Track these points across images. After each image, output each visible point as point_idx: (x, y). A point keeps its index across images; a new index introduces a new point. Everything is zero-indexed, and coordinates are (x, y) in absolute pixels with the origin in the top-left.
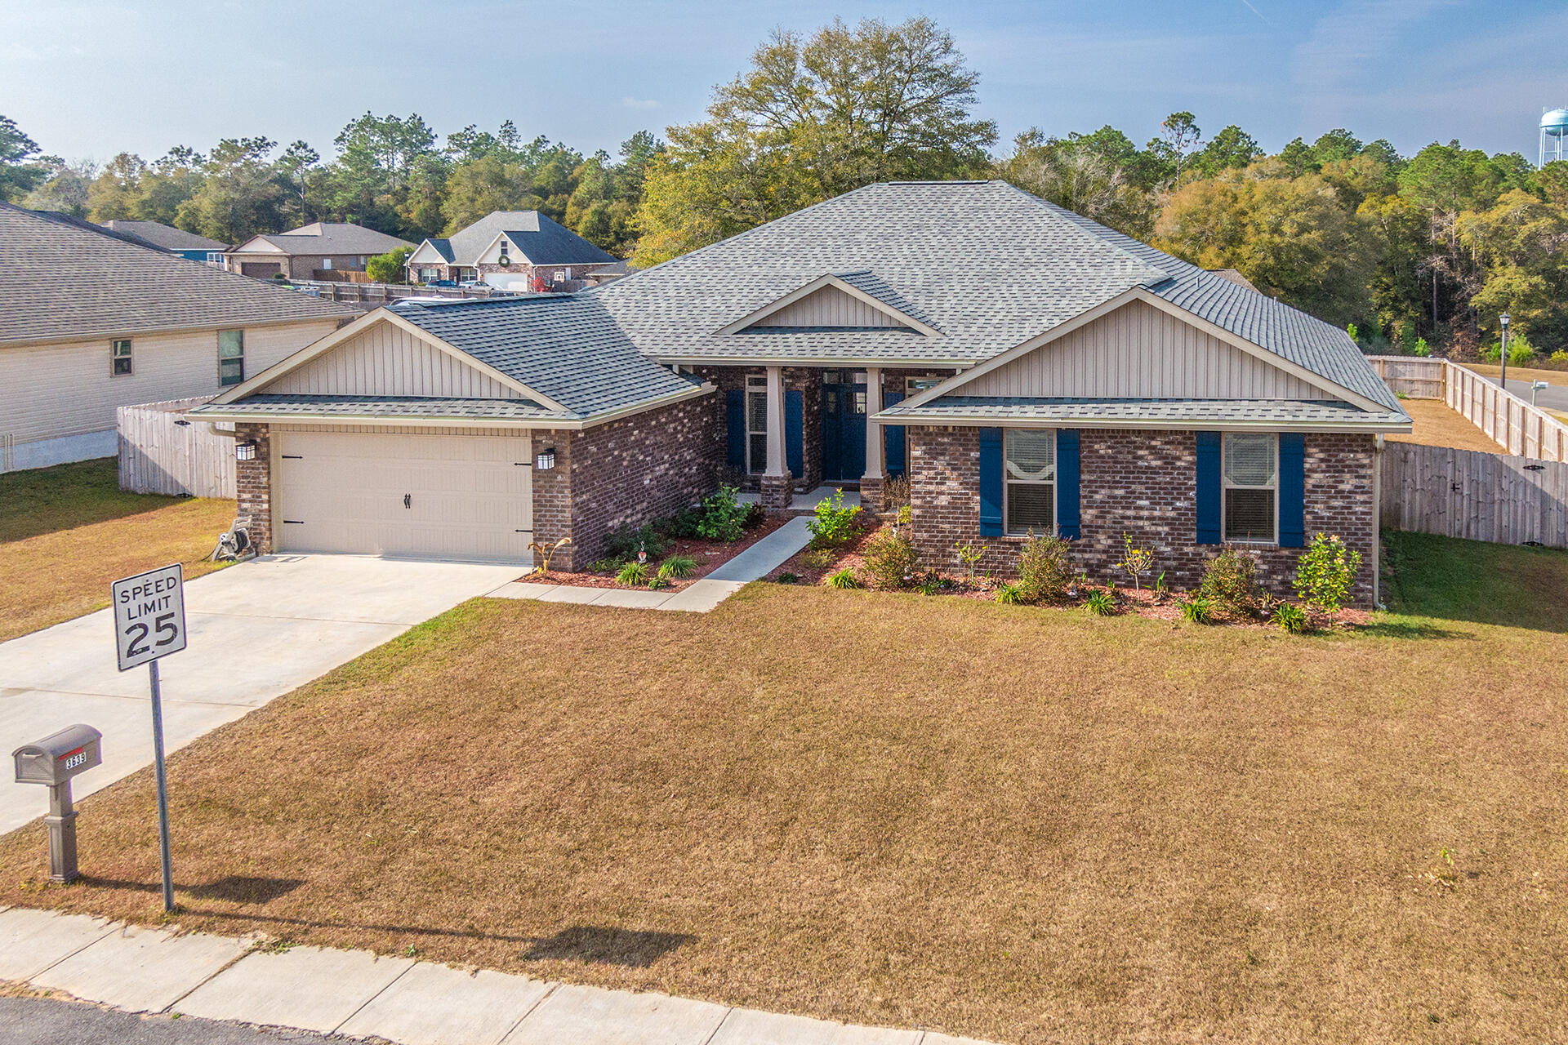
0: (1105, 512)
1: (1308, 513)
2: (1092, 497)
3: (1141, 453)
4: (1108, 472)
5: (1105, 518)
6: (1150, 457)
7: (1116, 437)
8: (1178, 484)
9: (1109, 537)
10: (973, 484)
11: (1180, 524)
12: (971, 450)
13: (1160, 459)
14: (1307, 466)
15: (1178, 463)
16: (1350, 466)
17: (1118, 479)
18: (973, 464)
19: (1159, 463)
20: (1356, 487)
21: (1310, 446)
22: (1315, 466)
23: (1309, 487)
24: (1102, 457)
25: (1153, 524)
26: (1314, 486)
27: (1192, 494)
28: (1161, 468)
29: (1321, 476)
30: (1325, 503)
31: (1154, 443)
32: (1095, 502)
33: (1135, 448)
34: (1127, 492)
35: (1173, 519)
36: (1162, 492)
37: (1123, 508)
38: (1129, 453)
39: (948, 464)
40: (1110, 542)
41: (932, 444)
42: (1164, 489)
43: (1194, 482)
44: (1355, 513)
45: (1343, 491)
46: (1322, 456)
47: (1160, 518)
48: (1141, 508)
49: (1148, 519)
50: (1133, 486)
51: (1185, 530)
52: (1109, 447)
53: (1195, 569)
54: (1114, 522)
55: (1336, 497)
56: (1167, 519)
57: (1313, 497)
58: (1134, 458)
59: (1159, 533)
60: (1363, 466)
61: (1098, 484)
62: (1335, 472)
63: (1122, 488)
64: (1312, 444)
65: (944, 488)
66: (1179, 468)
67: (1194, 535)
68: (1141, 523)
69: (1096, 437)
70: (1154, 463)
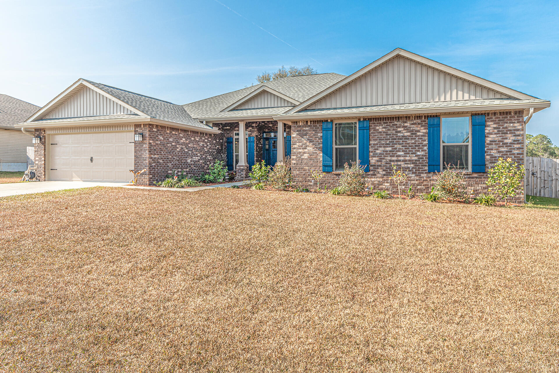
0: (381, 159)
1: (487, 155)
2: (375, 152)
3: (399, 129)
4: (383, 140)
5: (381, 161)
6: (404, 131)
7: (387, 123)
8: (418, 144)
9: (384, 170)
10: (319, 148)
11: (419, 163)
12: (318, 133)
13: (409, 132)
14: (487, 131)
15: (418, 134)
16: (510, 130)
17: (388, 142)
18: (319, 139)
19: (409, 134)
20: (514, 141)
21: (488, 121)
22: (491, 131)
23: (488, 142)
24: (380, 132)
25: (406, 164)
26: (491, 141)
27: (425, 148)
28: (409, 136)
29: (495, 136)
30: (497, 149)
31: (406, 124)
32: (377, 154)
33: (396, 127)
34: (393, 149)
35: (416, 160)
36: (410, 148)
37: (391, 156)
38: (393, 130)
39: (308, 140)
40: (384, 173)
41: (300, 131)
42: (411, 146)
43: (426, 142)
44: (514, 154)
45: (507, 143)
46: (495, 126)
47: (409, 161)
48: (399, 156)
49: (403, 161)
50: (396, 146)
51: (422, 166)
52: (384, 128)
53: (427, 185)
54: (386, 163)
55: (503, 147)
56: (413, 161)
57: (490, 147)
58: (396, 132)
59: (409, 168)
60: (518, 130)
61: (378, 145)
62: (502, 134)
63: (390, 147)
64: (490, 120)
65: (306, 150)
66: (419, 136)
67: (427, 168)
68: (399, 163)
69: (377, 123)
70: (406, 134)
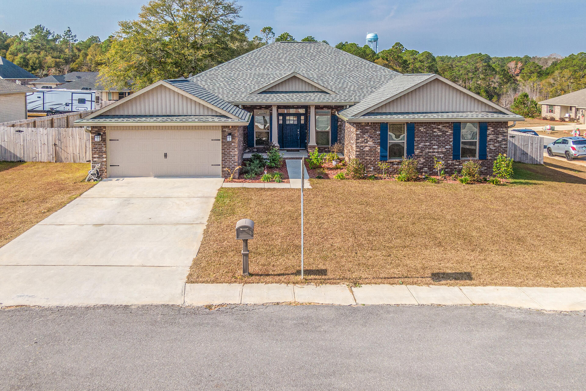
0: (422, 151)
1: (488, 148)
2: (418, 146)
3: (435, 130)
4: (424, 137)
5: (422, 152)
6: (438, 132)
7: (427, 125)
8: (447, 140)
9: (424, 159)
10: (378, 143)
11: (447, 154)
12: (377, 131)
13: (441, 132)
14: (488, 133)
15: (447, 133)
16: (501, 133)
17: (427, 139)
18: (377, 136)
19: (441, 133)
20: (503, 139)
21: (489, 126)
22: (490, 133)
23: (488, 140)
24: (422, 132)
25: (438, 154)
26: (490, 139)
27: (451, 143)
28: (441, 135)
29: (492, 136)
30: (493, 145)
31: (439, 127)
32: (419, 147)
33: (433, 129)
34: (430, 144)
35: (445, 152)
36: (442, 143)
37: (429, 149)
38: (431, 130)
39: (369, 136)
40: (424, 160)
41: (363, 129)
42: (442, 142)
43: (452, 139)
44: (502, 148)
45: (499, 141)
46: (492, 129)
47: (441, 152)
48: (435, 149)
49: (437, 152)
50: (432, 142)
51: (449, 155)
52: (424, 129)
53: (452, 168)
54: (426, 154)
55: (496, 143)
56: (443, 152)
57: (490, 143)
58: (433, 132)
59: (440, 157)
60: (505, 133)
61: (420, 141)
62: (496, 135)
63: (428, 142)
64: (490, 126)
65: (367, 144)
66: (447, 135)
67: (452, 157)
68: (434, 154)
69: (420, 125)
70: (439, 134)
